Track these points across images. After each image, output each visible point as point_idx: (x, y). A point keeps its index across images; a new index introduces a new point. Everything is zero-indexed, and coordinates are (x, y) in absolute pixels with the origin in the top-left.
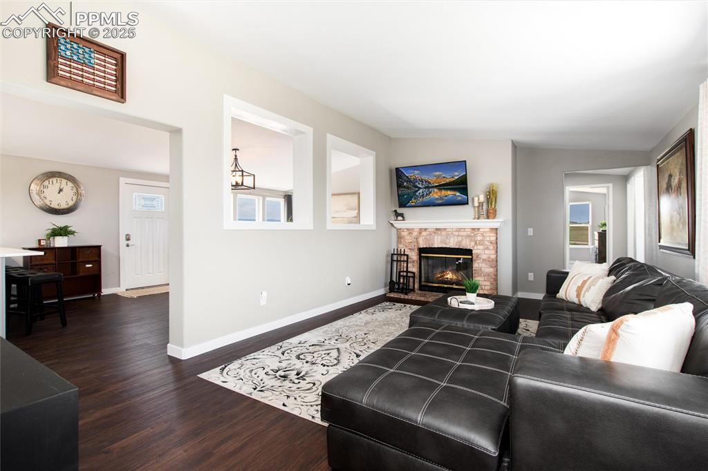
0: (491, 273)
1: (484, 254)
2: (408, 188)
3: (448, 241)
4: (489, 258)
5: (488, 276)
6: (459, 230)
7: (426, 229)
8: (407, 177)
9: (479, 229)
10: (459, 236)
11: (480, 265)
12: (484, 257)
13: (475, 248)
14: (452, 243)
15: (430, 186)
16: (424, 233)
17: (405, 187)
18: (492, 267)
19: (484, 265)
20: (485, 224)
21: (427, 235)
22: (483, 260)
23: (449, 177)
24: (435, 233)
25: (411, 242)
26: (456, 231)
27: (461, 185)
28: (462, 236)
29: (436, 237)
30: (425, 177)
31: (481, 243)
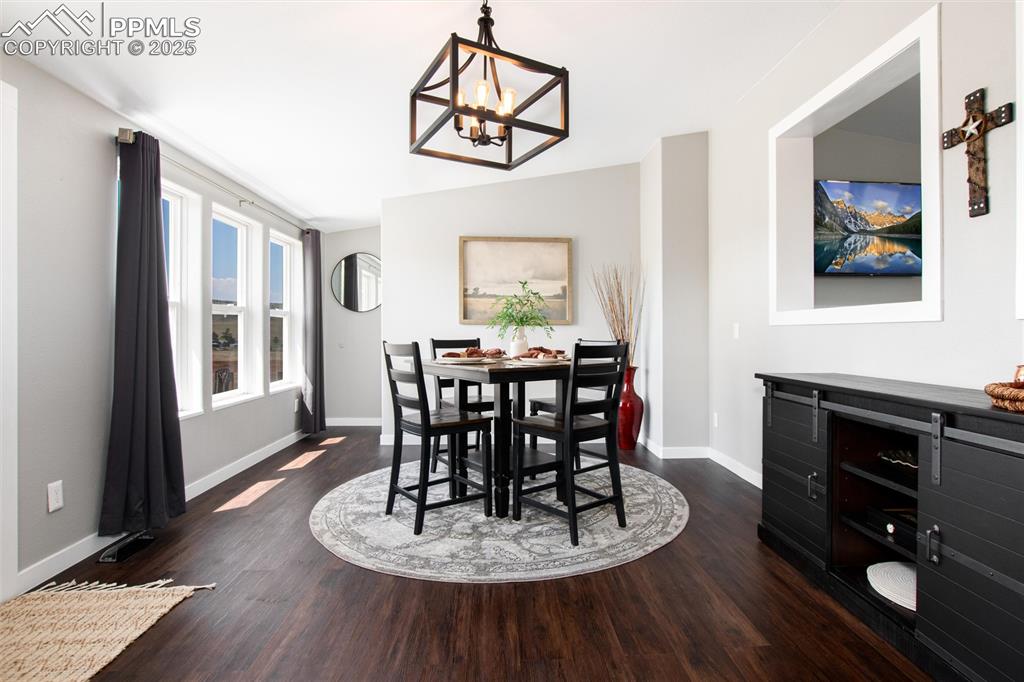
2: (832, 229)
8: (832, 203)
15: (868, 229)
17: (826, 226)
23: (897, 215)
27: (914, 233)
30: (860, 209)
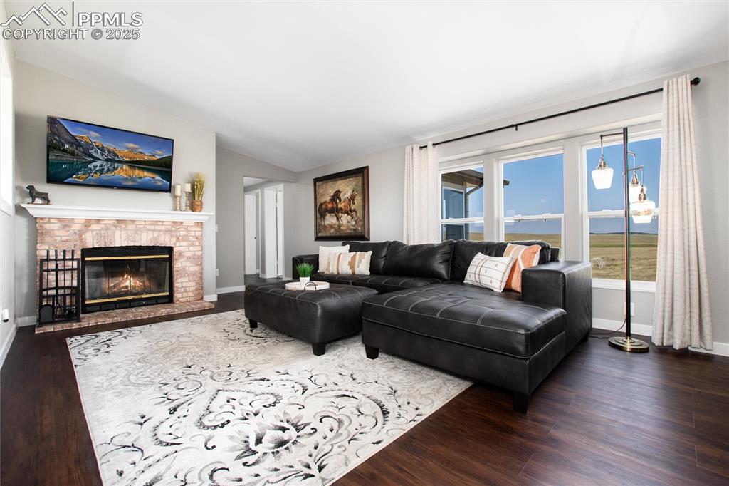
0: (196, 271)
1: (189, 251)
2: (72, 154)
3: (137, 237)
4: (194, 255)
5: (194, 275)
6: (155, 223)
7: (98, 221)
8: (74, 137)
9: (182, 223)
10: (154, 230)
11: (184, 264)
12: (189, 254)
13: (178, 244)
14: (144, 240)
15: (117, 159)
16: (94, 227)
17: (65, 151)
18: (197, 265)
19: (188, 264)
20: (189, 217)
21: (102, 229)
22: (187, 258)
23: (148, 154)
24: (116, 226)
25: (67, 241)
26: (150, 225)
27: (164, 167)
28: (160, 231)
29: (118, 233)
30: (109, 145)
31: (185, 238)
